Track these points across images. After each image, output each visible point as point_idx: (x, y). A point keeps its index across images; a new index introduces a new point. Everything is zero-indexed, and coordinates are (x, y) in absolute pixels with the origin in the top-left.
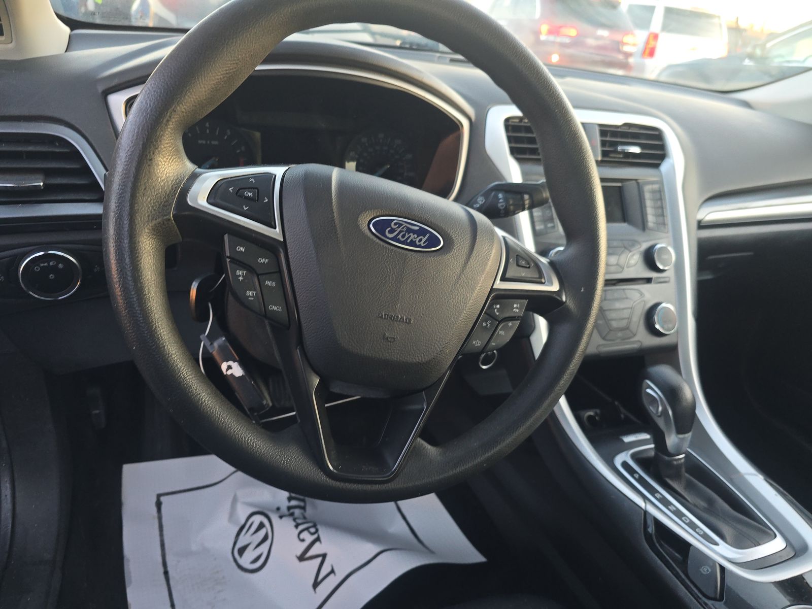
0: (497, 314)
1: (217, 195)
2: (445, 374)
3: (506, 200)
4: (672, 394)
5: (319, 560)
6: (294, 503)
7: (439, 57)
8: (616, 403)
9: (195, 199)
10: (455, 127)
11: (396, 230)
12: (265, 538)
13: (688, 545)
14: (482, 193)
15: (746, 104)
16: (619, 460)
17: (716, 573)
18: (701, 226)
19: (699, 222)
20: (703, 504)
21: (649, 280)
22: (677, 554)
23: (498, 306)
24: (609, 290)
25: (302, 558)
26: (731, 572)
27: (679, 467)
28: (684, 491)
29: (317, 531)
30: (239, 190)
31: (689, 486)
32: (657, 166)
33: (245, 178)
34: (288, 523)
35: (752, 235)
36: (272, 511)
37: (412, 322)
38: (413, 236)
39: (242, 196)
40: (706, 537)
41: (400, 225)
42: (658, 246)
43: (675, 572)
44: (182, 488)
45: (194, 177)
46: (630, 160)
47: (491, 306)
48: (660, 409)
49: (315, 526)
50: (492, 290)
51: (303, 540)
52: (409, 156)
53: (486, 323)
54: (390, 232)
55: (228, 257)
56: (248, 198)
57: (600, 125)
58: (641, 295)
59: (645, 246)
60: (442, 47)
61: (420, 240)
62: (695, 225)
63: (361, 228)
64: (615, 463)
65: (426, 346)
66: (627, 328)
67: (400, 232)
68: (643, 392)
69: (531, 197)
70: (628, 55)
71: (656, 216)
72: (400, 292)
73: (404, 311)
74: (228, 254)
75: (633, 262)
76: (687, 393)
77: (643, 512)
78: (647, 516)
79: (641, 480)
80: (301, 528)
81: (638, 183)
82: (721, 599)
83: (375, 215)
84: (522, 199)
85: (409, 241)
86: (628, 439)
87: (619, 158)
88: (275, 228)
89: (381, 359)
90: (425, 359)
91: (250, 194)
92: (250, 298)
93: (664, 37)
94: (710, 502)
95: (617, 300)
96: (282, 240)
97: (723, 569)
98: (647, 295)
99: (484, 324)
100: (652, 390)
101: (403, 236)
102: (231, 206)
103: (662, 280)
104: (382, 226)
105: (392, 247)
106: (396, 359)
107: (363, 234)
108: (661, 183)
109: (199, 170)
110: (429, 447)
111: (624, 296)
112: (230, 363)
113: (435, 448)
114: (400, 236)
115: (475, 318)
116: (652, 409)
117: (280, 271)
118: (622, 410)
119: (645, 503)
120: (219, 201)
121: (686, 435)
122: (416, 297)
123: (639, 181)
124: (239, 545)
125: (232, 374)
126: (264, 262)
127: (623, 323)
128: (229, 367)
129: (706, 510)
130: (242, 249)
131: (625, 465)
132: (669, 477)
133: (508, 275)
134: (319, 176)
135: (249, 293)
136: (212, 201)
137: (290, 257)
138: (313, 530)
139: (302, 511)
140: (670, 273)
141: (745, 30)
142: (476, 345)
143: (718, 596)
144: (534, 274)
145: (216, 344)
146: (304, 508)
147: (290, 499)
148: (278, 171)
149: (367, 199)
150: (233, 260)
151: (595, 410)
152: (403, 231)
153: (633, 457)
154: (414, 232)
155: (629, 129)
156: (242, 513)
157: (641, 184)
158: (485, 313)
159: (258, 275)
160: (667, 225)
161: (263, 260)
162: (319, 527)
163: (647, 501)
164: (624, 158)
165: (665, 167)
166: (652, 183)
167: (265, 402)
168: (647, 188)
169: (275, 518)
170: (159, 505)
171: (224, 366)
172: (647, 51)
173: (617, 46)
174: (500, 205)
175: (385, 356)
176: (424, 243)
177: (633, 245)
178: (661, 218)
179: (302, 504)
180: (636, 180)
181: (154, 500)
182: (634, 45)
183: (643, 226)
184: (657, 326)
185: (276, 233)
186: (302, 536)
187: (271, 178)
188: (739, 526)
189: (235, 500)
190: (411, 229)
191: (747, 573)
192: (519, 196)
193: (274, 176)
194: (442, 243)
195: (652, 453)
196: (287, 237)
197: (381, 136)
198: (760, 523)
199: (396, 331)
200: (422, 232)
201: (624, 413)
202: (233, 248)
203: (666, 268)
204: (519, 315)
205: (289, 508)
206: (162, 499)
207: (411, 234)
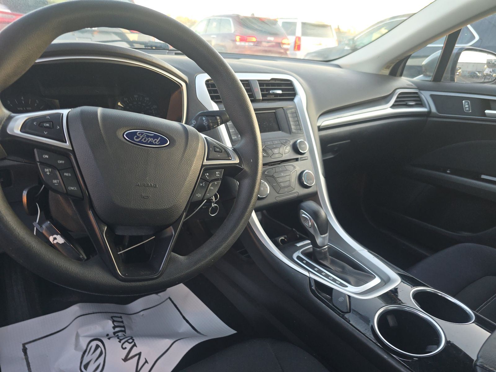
0: (208, 178)
1: (26, 127)
2: (182, 214)
3: (207, 120)
4: (315, 215)
5: (137, 357)
6: (117, 329)
7: (168, 52)
8: (294, 229)
9: (12, 130)
10: (178, 87)
11: (140, 137)
12: (101, 354)
13: (332, 289)
14: (194, 118)
15: (338, 66)
16: (295, 256)
17: (347, 300)
18: (320, 129)
19: (319, 127)
20: (340, 270)
21: (297, 160)
22: (327, 296)
23: (208, 174)
24: (277, 167)
25: (126, 360)
26: (354, 298)
27: (325, 253)
28: (330, 265)
29: (133, 340)
30: (40, 123)
31: (333, 262)
32: (292, 100)
33: (44, 117)
34: (115, 341)
35: (347, 131)
36: (103, 337)
37: (157, 186)
38: (150, 139)
39: (42, 127)
40: (341, 284)
41: (142, 134)
42: (298, 141)
43: (327, 304)
44: (40, 337)
45: (10, 118)
46: (277, 98)
47: (203, 174)
48: (310, 224)
49: (132, 338)
50: (203, 166)
51: (125, 348)
52: (155, 107)
53: (202, 184)
54: (136, 138)
55: (38, 162)
56: (47, 127)
57: (258, 80)
58: (294, 168)
59: (292, 142)
60: (171, 48)
61: (155, 141)
62: (316, 129)
63: (119, 137)
64: (293, 258)
65: (168, 199)
66: (289, 186)
67: (143, 137)
68: (301, 216)
69: (221, 118)
70: (286, 50)
71: (296, 125)
72: (147, 170)
73: (151, 180)
74: (38, 160)
75: (287, 151)
76: (323, 213)
77: (308, 278)
78: (311, 279)
79: (307, 264)
80: (122, 342)
81: (283, 109)
82: (350, 312)
83: (126, 130)
84: (216, 119)
85: (148, 142)
86: (299, 245)
87: (272, 97)
88: (66, 142)
89: (142, 209)
90: (168, 206)
91: (48, 125)
92: (56, 184)
93: (304, 39)
94: (343, 268)
95: (281, 171)
96: (71, 149)
97: (349, 296)
98: (297, 168)
99: (201, 185)
100: (305, 215)
101: (145, 140)
102: (36, 132)
103: (304, 159)
104: (131, 136)
105: (139, 146)
106: (151, 208)
107: (120, 140)
108: (295, 108)
109: (13, 114)
110: (180, 256)
111: (286, 169)
112: (55, 236)
113: (183, 257)
114: (143, 140)
115: (195, 181)
116: (306, 224)
117: (73, 167)
118: (298, 233)
119: (309, 273)
120: (28, 130)
121: (326, 235)
122: (157, 172)
123: (284, 108)
124: (84, 363)
125: (57, 242)
126: (62, 163)
127: (287, 184)
128: (55, 239)
129: (342, 272)
130: (47, 156)
131: (299, 258)
132: (321, 259)
133: (210, 157)
134: (89, 111)
135: (55, 181)
136: (24, 130)
137: (77, 158)
138: (130, 341)
139: (124, 333)
140: (307, 155)
141: (346, 33)
142: (198, 196)
143: (348, 311)
144: (224, 155)
145: (44, 226)
146: (124, 331)
147: (114, 328)
148: (65, 112)
149: (121, 122)
150: (41, 163)
151: (284, 236)
152: (144, 137)
153: (303, 253)
154: (151, 137)
155: (275, 81)
156: (83, 343)
157: (285, 110)
158: (201, 178)
159: (59, 171)
160: (302, 130)
161: (61, 162)
162: (134, 338)
163: (310, 272)
164: (275, 97)
165: (296, 100)
166: (291, 109)
167: (81, 257)
168: (289, 112)
169: (105, 340)
170: (25, 350)
171: (51, 238)
172: (296, 47)
173: (279, 45)
174: (204, 123)
175: (144, 207)
176: (158, 143)
177: (286, 142)
178: (298, 127)
179: (123, 329)
180: (282, 108)
181: (21, 347)
182: (289, 44)
183: (290, 131)
184: (305, 183)
185: (67, 145)
186: (124, 346)
187: (60, 116)
188: (358, 276)
189: (78, 336)
190: (149, 136)
191: (362, 296)
192: (214, 118)
193: (62, 114)
194: (168, 143)
195: (311, 250)
196: (74, 147)
197: (136, 96)
198: (367, 273)
199: (148, 193)
200: (155, 137)
201: (298, 234)
202: (40, 156)
203: (305, 152)
204: (220, 177)
205: (114, 333)
206: (27, 346)
207: (150, 138)
